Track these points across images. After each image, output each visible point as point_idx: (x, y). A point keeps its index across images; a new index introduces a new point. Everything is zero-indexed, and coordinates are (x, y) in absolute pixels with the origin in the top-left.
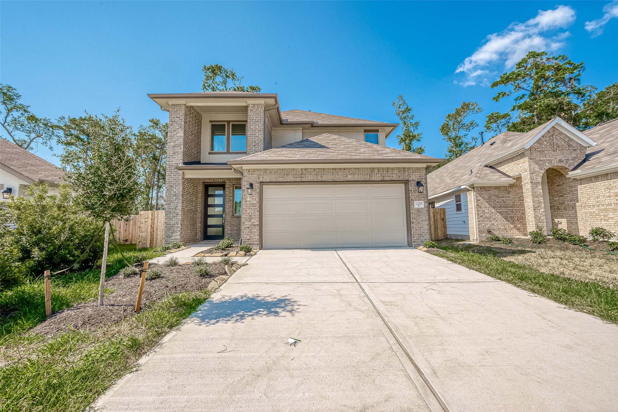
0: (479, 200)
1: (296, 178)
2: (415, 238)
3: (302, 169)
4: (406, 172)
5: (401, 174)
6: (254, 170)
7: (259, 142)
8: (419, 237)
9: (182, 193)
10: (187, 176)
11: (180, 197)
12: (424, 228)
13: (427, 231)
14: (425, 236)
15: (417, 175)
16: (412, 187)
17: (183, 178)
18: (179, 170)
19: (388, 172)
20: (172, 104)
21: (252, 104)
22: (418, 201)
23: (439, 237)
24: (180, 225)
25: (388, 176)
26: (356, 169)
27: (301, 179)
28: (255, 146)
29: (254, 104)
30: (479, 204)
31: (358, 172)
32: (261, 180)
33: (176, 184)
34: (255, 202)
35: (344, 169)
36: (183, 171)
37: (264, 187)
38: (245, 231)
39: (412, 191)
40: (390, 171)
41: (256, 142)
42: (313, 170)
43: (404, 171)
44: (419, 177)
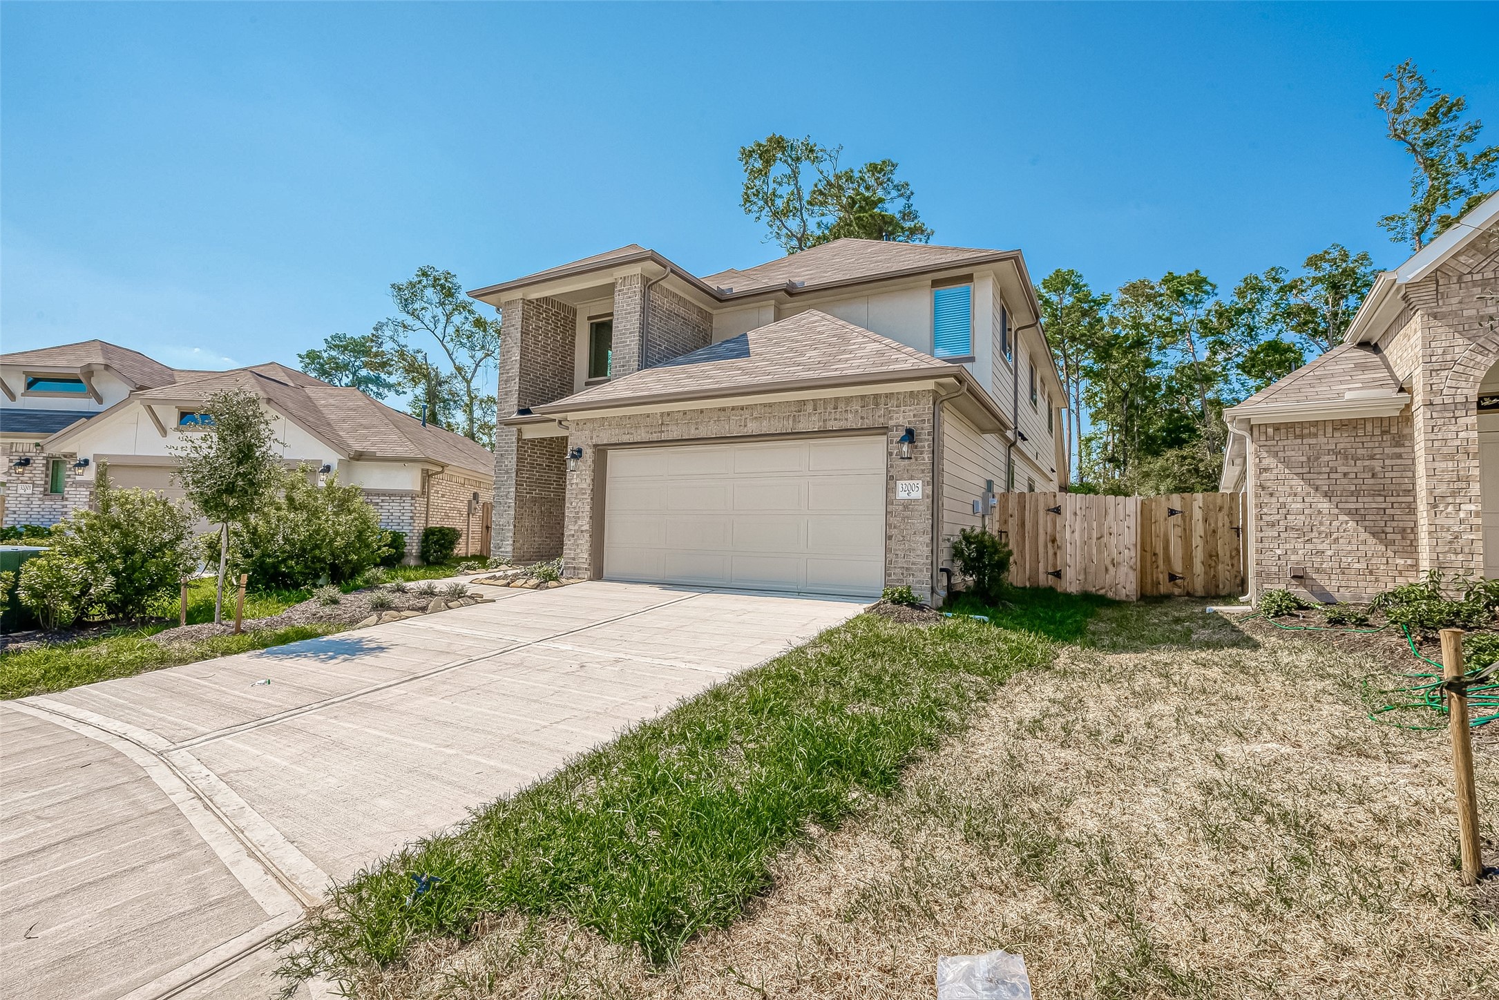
0: (1266, 470)
1: (651, 433)
2: (893, 577)
3: (662, 414)
4: (882, 406)
5: (867, 413)
6: (586, 421)
7: (631, 357)
8: (903, 574)
9: (516, 466)
10: (527, 436)
11: (514, 475)
12: (919, 552)
13: (925, 561)
14: (919, 574)
15: (910, 411)
16: (894, 445)
17: (519, 440)
19: (836, 408)
20: (506, 302)
21: (621, 278)
22: (907, 482)
24: (512, 527)
25: (835, 419)
26: (765, 405)
27: (660, 434)
28: (623, 366)
29: (625, 278)
30: (1268, 484)
31: (770, 413)
32: (594, 441)
33: (507, 451)
34: (585, 486)
35: (742, 409)
36: (519, 426)
37: (611, 453)
38: (569, 542)
39: (894, 456)
40: (842, 406)
41: (625, 358)
42: (681, 414)
43: (877, 405)
44: (914, 416)
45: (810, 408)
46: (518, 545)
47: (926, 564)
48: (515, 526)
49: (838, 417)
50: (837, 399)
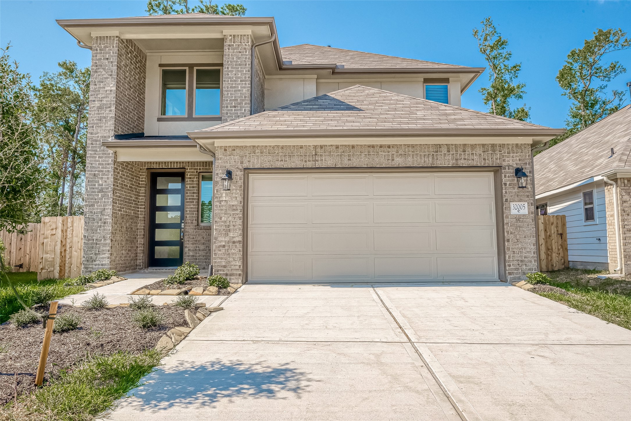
0: (625, 202)
1: (306, 161)
2: (512, 267)
3: (315, 147)
4: (497, 152)
5: (488, 156)
6: (234, 148)
7: (243, 100)
8: (518, 264)
9: (112, 186)
10: (121, 159)
11: (110, 194)
12: (528, 250)
13: (533, 255)
14: (529, 264)
15: (516, 156)
16: (507, 178)
17: (115, 162)
18: (107, 147)
19: (464, 151)
20: (97, 37)
22: (517, 203)
23: (554, 265)
24: (109, 241)
25: (465, 159)
26: (408, 146)
27: (314, 163)
28: (235, 107)
29: (234, 36)
30: (626, 209)
31: (413, 152)
32: (245, 165)
33: (102, 171)
34: (235, 203)
35: (389, 147)
36: (114, 149)
37: (251, 176)
38: (219, 252)
39: (508, 186)
40: (469, 150)
41: (237, 100)
42: (334, 148)
43: (494, 151)
44: (520, 160)
45: (444, 150)
47: (534, 257)
48: (112, 240)
49: (466, 157)
50: (465, 145)
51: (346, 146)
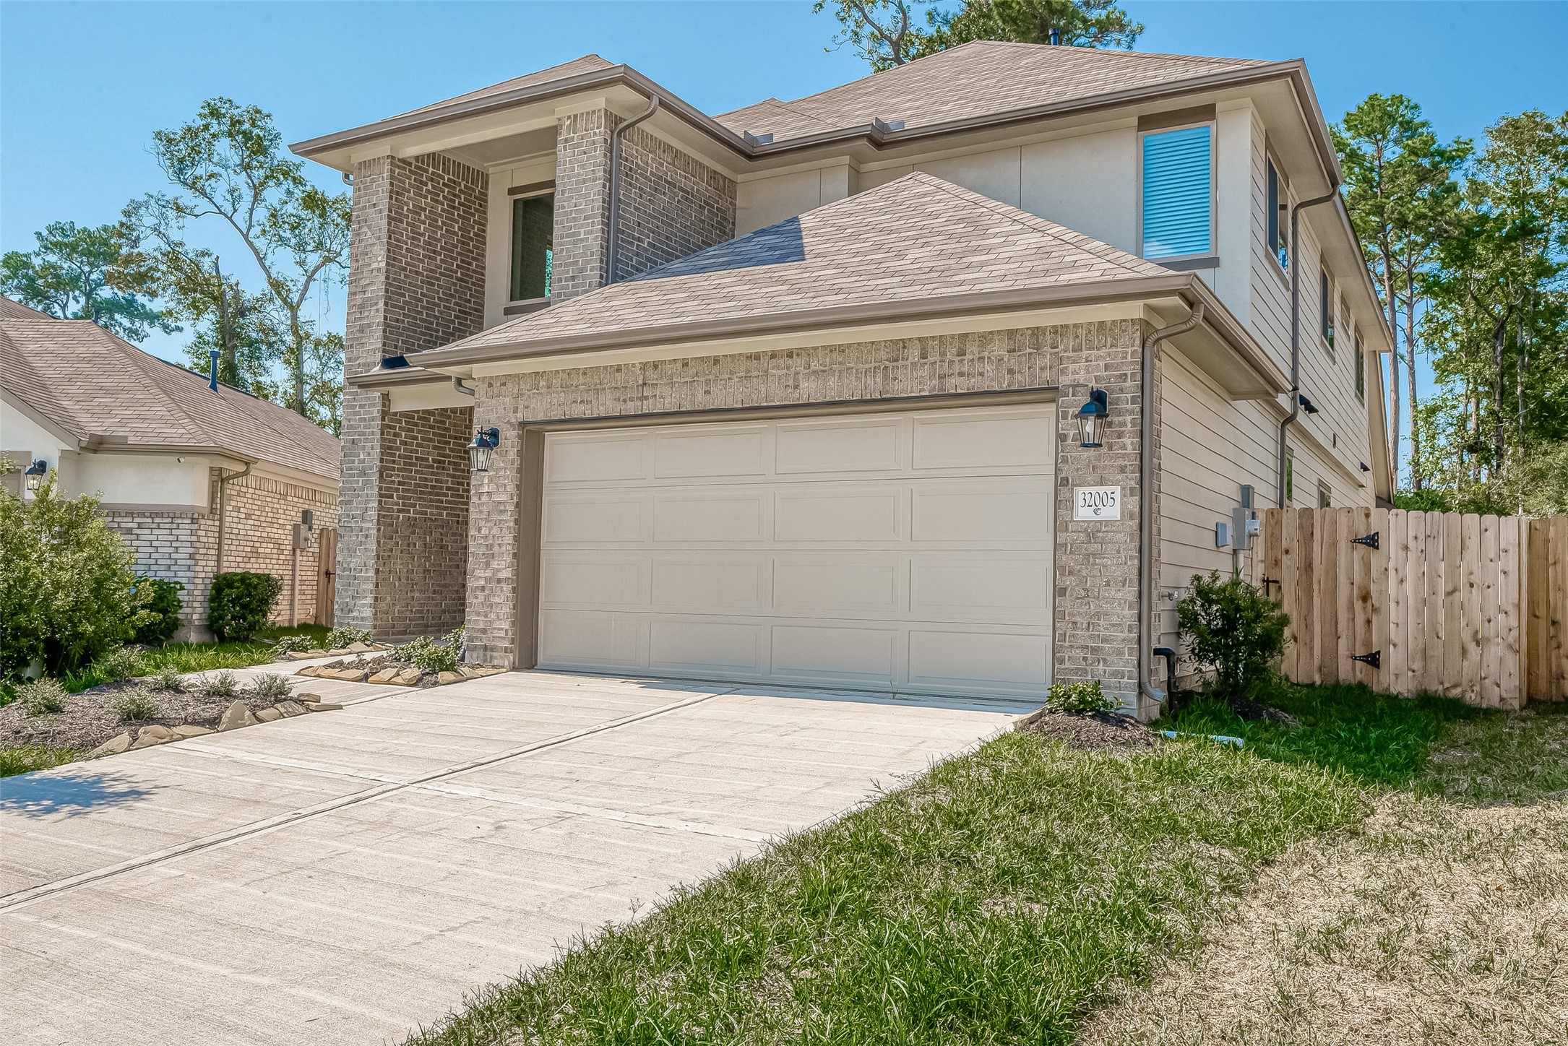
1: (625, 401)
2: (1067, 665)
3: (644, 366)
4: (1047, 349)
5: (1020, 363)
6: (505, 380)
7: (587, 262)
8: (1085, 659)
9: (378, 463)
10: (400, 406)
11: (375, 478)
12: (1115, 620)
13: (1126, 634)
14: (1115, 658)
15: (1098, 358)
16: (1070, 421)
17: (384, 414)
19: (962, 353)
20: (360, 163)
21: (569, 118)
22: (1094, 490)
24: (371, 573)
25: (961, 374)
26: (831, 349)
27: (640, 403)
29: (575, 116)
31: (840, 363)
32: (521, 416)
33: (364, 434)
34: (503, 497)
35: (790, 355)
36: (384, 389)
37: (552, 439)
39: (1069, 441)
40: (972, 349)
41: (576, 263)
42: (679, 365)
43: (1038, 347)
44: (1107, 367)
45: (914, 353)
46: (383, 606)
47: (1130, 641)
48: (377, 571)
49: (965, 369)
50: (964, 337)
51: (702, 359)
